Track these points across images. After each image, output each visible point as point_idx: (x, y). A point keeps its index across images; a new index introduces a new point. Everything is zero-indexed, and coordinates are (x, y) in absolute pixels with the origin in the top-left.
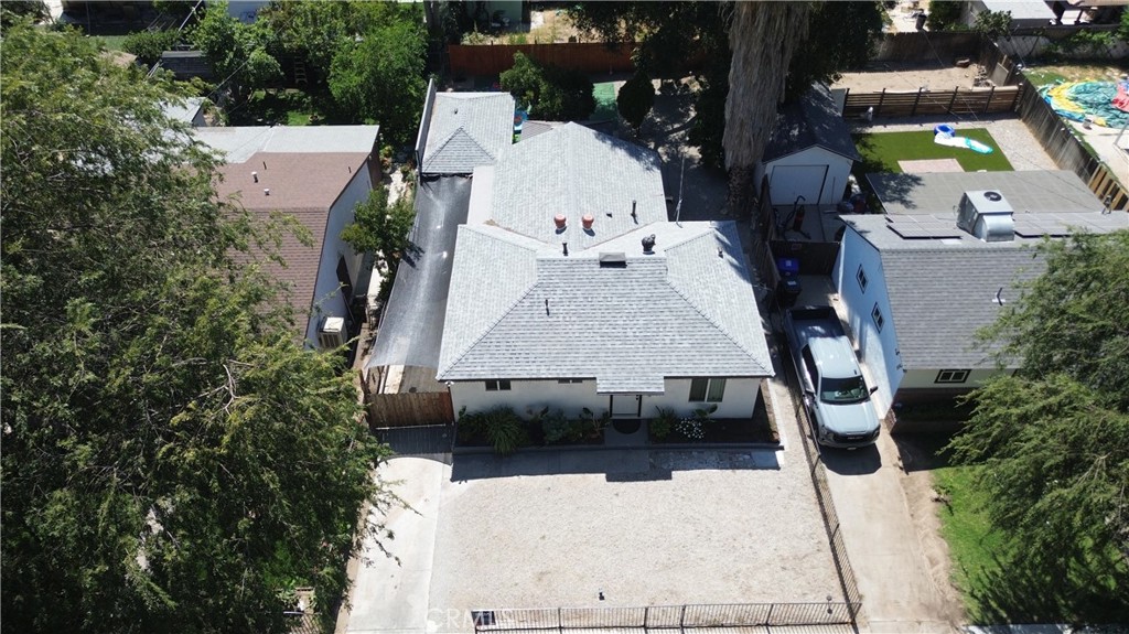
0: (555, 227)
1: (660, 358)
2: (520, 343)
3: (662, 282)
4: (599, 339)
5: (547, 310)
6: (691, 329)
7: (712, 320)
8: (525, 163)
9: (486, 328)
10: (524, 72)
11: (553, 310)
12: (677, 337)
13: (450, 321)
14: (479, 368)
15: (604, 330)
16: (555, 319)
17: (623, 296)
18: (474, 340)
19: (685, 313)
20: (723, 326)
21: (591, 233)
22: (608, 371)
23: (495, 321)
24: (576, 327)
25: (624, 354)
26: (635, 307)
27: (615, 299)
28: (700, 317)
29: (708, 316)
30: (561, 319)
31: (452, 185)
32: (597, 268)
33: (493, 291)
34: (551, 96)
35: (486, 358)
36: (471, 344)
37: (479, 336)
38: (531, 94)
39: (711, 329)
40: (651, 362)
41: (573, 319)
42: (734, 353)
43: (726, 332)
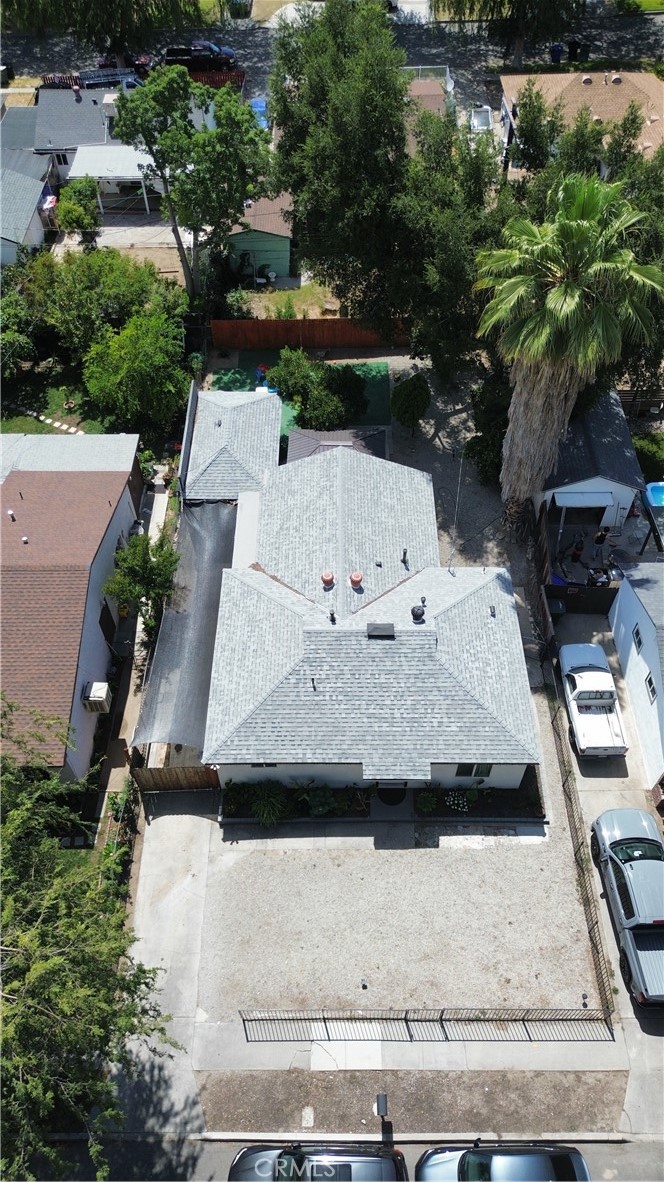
0: (322, 584)
1: (428, 742)
2: (286, 725)
3: (431, 657)
4: (365, 720)
5: (314, 687)
6: (459, 711)
7: (481, 701)
8: (292, 493)
9: (252, 707)
10: (291, 374)
11: (320, 688)
12: (445, 720)
13: (215, 691)
14: (244, 751)
15: (371, 711)
16: (321, 698)
17: (390, 672)
18: (240, 720)
19: (453, 693)
20: (492, 707)
21: (359, 591)
22: (374, 756)
23: (260, 699)
24: (343, 706)
25: (391, 738)
26: (402, 685)
27: (382, 676)
28: (469, 697)
29: (477, 697)
30: (327, 698)
31: (217, 515)
32: (365, 641)
33: (258, 661)
34: (320, 403)
35: (252, 741)
36: (236, 725)
37: (244, 716)
38: (299, 399)
39: (480, 711)
40: (418, 747)
41: (340, 698)
42: (502, 738)
43: (495, 714)
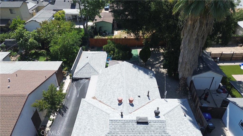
0: (118, 102)
3: (165, 132)
8: (109, 75)
10: (110, 45)
21: (132, 105)
32: (136, 125)
34: (119, 53)
38: (112, 52)
